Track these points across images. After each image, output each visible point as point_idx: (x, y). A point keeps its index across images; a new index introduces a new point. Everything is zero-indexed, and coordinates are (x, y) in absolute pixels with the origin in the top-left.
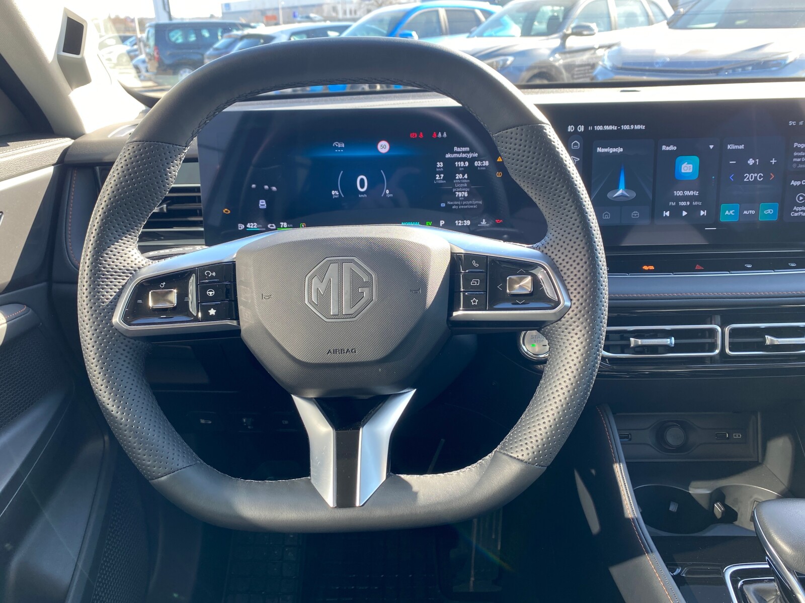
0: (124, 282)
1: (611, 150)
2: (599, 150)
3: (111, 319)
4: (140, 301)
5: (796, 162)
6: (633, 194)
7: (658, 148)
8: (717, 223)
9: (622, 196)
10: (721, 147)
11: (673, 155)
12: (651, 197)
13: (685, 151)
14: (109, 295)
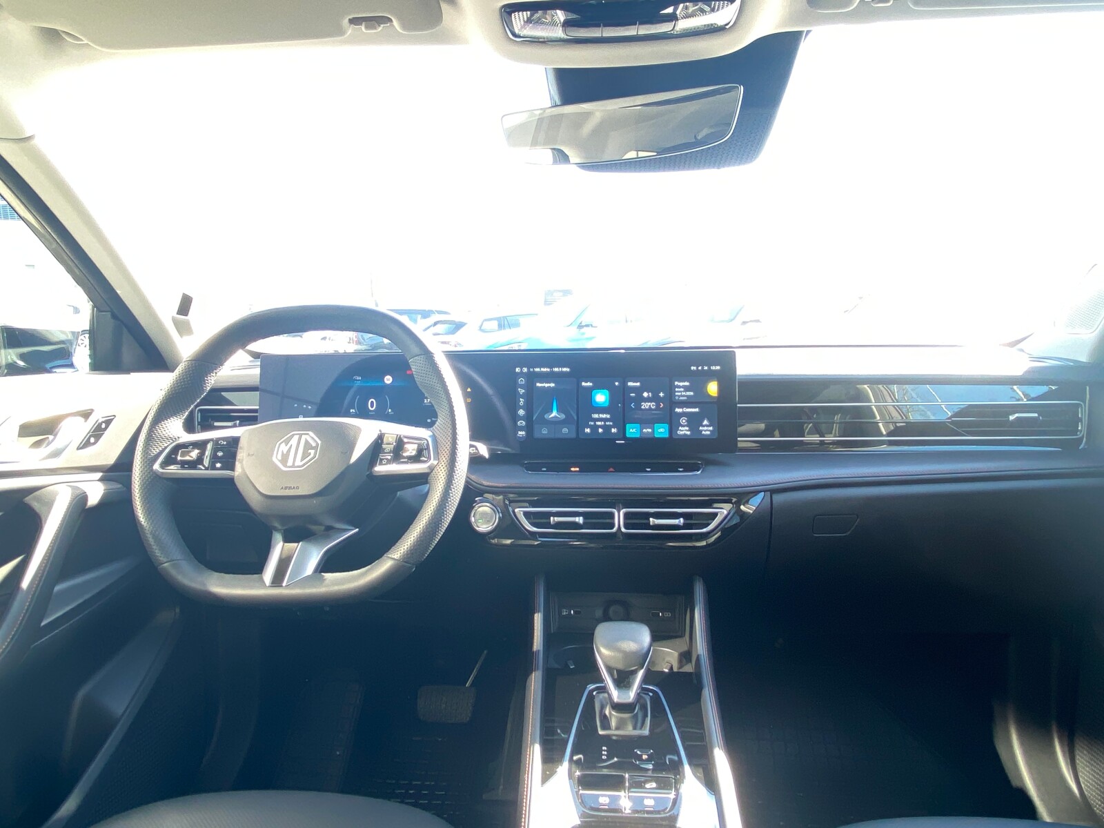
0: (166, 445)
1: (547, 385)
2: (538, 385)
3: (152, 466)
4: (173, 456)
5: (677, 396)
6: (562, 416)
7: (579, 384)
8: (624, 438)
9: (555, 417)
10: (624, 384)
11: (590, 390)
12: (576, 418)
13: (598, 386)
14: (155, 451)
